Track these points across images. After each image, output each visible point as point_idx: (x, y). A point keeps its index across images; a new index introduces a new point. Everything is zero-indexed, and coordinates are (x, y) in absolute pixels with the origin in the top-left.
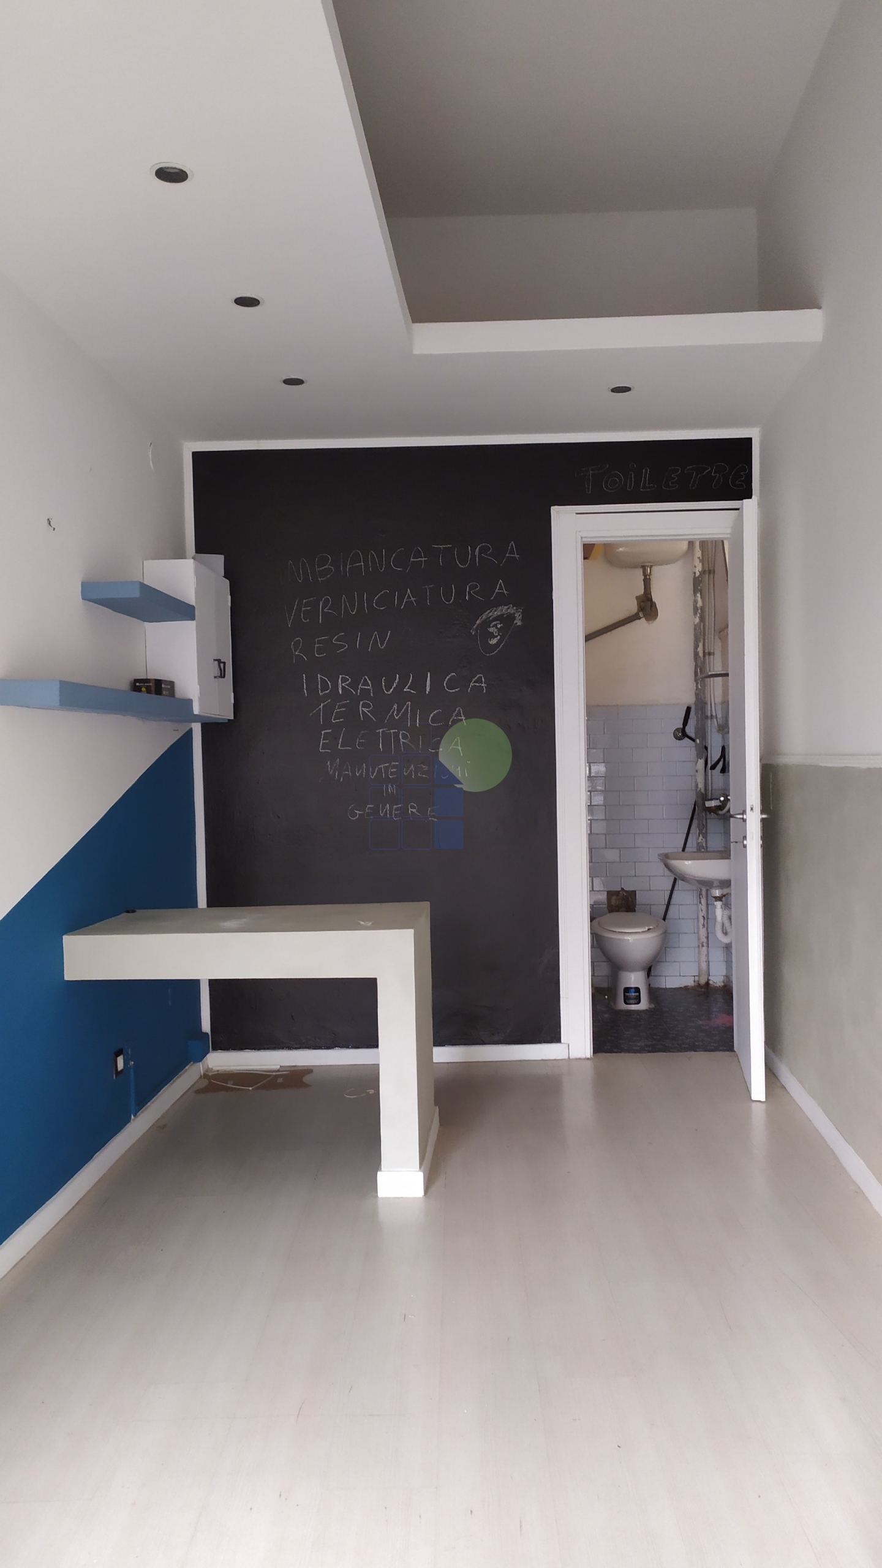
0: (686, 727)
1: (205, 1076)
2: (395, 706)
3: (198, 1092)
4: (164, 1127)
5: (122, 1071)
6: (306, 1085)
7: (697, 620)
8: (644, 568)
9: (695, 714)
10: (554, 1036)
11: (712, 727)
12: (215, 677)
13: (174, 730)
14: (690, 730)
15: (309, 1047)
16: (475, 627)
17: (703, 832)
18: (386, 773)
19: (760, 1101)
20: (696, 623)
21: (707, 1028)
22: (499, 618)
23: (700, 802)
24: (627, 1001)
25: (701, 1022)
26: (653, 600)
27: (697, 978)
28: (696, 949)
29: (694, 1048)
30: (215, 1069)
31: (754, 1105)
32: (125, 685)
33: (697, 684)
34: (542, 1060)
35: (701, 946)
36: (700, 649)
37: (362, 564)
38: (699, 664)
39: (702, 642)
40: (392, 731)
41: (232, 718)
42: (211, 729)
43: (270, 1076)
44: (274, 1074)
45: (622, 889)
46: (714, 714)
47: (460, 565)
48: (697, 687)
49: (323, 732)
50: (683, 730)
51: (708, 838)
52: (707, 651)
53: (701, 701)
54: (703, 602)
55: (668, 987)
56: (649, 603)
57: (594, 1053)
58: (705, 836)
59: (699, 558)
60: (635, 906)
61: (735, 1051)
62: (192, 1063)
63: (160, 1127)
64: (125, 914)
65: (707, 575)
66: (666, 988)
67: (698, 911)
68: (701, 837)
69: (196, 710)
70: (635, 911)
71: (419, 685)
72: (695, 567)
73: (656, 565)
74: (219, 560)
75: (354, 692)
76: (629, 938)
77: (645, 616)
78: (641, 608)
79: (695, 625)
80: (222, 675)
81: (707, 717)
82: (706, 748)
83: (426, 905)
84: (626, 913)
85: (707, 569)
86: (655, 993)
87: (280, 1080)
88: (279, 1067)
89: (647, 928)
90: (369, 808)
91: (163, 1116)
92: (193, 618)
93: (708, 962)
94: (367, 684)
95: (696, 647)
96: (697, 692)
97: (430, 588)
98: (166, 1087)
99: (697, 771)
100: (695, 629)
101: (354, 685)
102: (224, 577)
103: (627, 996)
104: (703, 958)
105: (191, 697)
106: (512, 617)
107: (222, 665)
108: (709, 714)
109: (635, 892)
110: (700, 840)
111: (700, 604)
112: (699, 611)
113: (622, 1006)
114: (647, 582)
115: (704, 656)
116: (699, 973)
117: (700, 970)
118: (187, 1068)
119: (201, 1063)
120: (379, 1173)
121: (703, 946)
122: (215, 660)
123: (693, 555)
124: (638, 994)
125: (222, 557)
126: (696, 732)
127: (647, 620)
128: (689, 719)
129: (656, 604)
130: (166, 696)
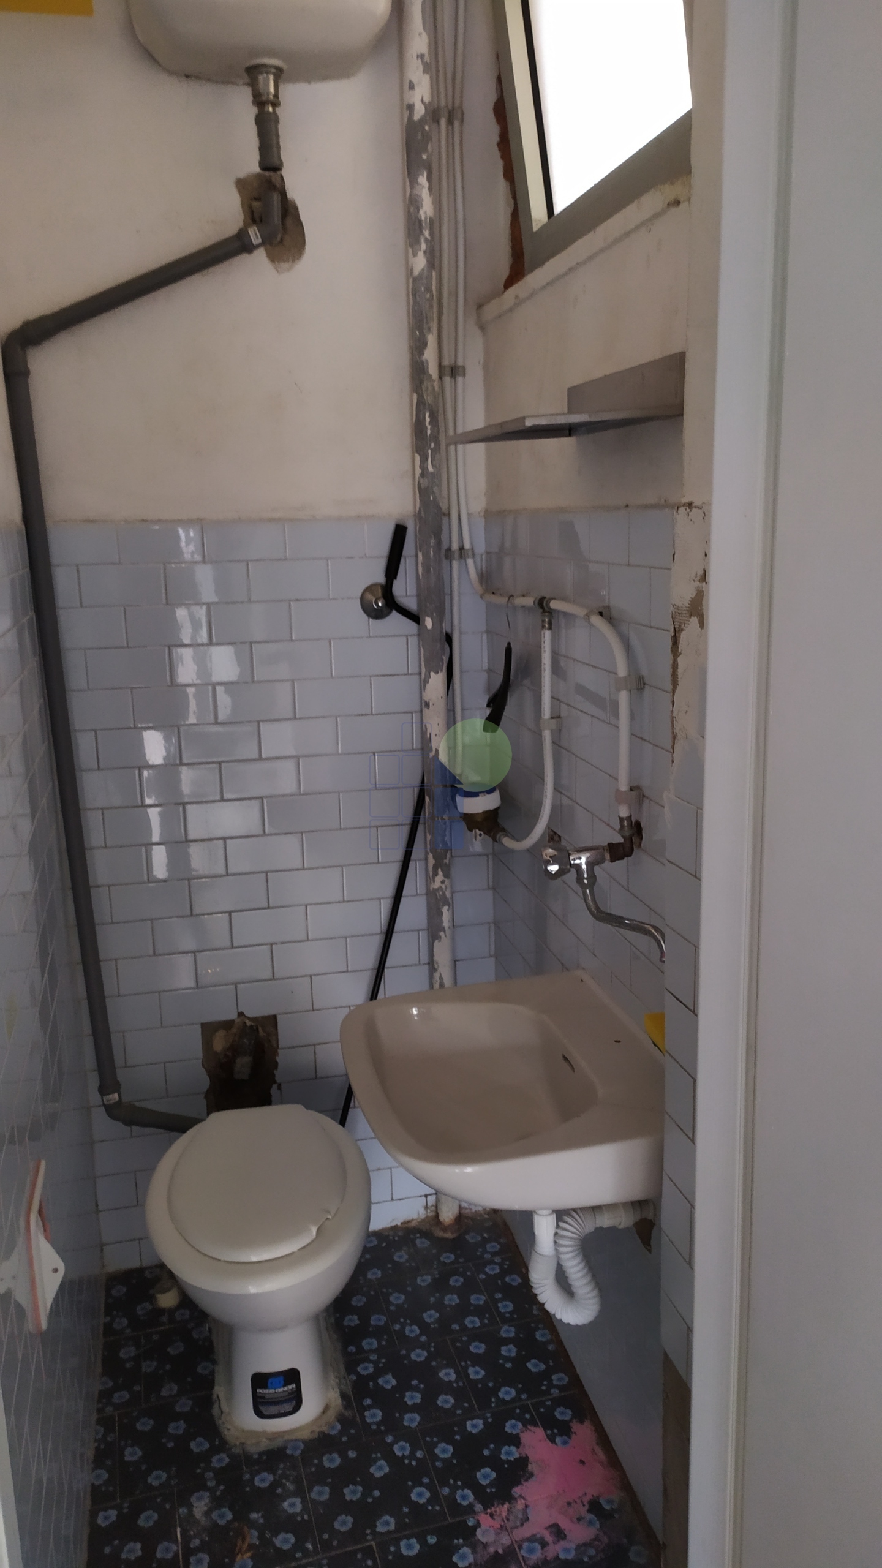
0: (395, 582)
7: (420, 262)
8: (255, 77)
9: (418, 545)
11: (463, 579)
14: (405, 590)
17: (442, 863)
20: (416, 273)
24: (262, 1409)
26: (291, 194)
33: (424, 460)
36: (429, 357)
38: (429, 399)
39: (433, 330)
45: (241, 1014)
46: (467, 546)
48: (424, 467)
50: (387, 591)
52: (446, 363)
53: (433, 513)
54: (436, 203)
56: (276, 198)
65: (445, 115)
68: (439, 876)
72: (412, 87)
73: (291, 74)
77: (268, 241)
78: (254, 217)
79: (415, 280)
81: (448, 554)
82: (449, 639)
85: (444, 93)
95: (418, 346)
96: (425, 483)
99: (426, 703)
100: (414, 291)
103: (264, 1396)
108: (455, 546)
109: (275, 1017)
110: (436, 885)
111: (426, 209)
112: (426, 233)
113: (245, 1424)
114: (268, 134)
115: (441, 378)
123: (404, 44)
124: (294, 1385)
126: (422, 596)
127: (273, 258)
128: (403, 560)
129: (296, 208)
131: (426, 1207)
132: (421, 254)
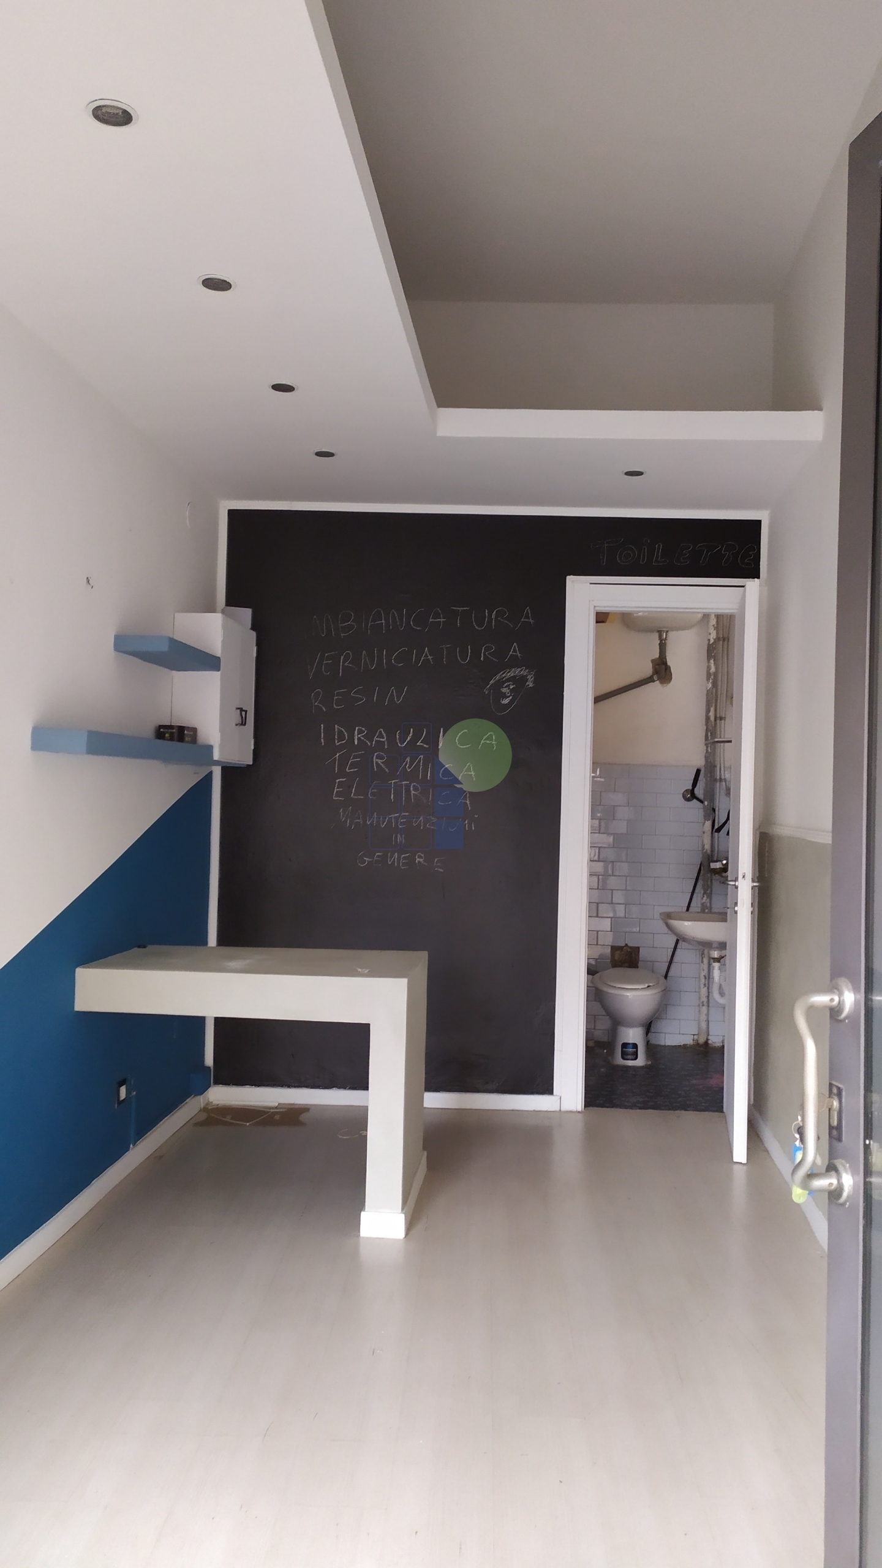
0: (696, 789)
1: (206, 1109)
2: (408, 759)
3: (197, 1124)
4: (161, 1157)
5: (123, 1100)
6: (302, 1124)
7: (710, 685)
8: (660, 632)
9: (704, 777)
10: (546, 1088)
11: (718, 790)
12: (236, 725)
13: (195, 773)
14: (699, 791)
15: (307, 1087)
16: (488, 686)
17: (708, 892)
18: (397, 823)
19: (741, 1163)
20: (708, 688)
21: (701, 1087)
22: (512, 679)
23: (705, 863)
24: (625, 1056)
25: (694, 1082)
26: (669, 664)
27: (696, 1037)
28: (697, 1008)
29: (685, 1107)
30: (216, 1102)
31: (736, 1167)
32: (149, 731)
33: (707, 747)
34: (534, 1111)
35: (701, 1005)
36: (712, 714)
37: (383, 621)
38: (710, 728)
39: (714, 706)
40: (404, 783)
41: (251, 763)
42: (230, 773)
43: (268, 1112)
44: (272, 1110)
45: (626, 945)
46: (723, 778)
47: (476, 627)
48: (707, 751)
49: (337, 781)
50: (692, 791)
51: (712, 900)
52: (718, 716)
53: (708, 765)
54: (717, 668)
55: (667, 1044)
56: (663, 666)
57: (585, 1107)
58: (710, 896)
59: (714, 625)
60: (638, 963)
61: (722, 1112)
62: (193, 1096)
63: (157, 1158)
64: (136, 948)
65: (721, 642)
66: (665, 1046)
67: (700, 971)
68: (705, 898)
69: (215, 756)
70: (638, 967)
71: (432, 739)
72: (710, 634)
73: (673, 631)
74: (246, 613)
75: (369, 744)
76: (628, 994)
77: (659, 679)
78: (656, 671)
79: (707, 691)
80: (243, 723)
81: (716, 780)
82: (714, 810)
84: (628, 969)
85: (721, 636)
86: (651, 1049)
87: (277, 1117)
88: (278, 1104)
89: (646, 986)
90: (378, 856)
92: (216, 668)
93: (708, 1022)
94: (381, 736)
95: (708, 711)
96: (707, 756)
97: (446, 648)
98: (166, 1118)
99: (704, 832)
100: (707, 694)
101: (370, 737)
102: (252, 629)
103: (625, 1051)
104: (703, 1017)
105: (212, 744)
106: (524, 679)
107: (243, 713)
108: (718, 778)
109: (639, 948)
110: (704, 901)
111: (713, 669)
112: (712, 677)
113: (620, 1061)
114: (662, 646)
115: (715, 720)
116: (700, 1032)
117: (699, 1028)
118: (187, 1100)
119: (202, 1096)
120: (363, 1214)
121: (703, 1005)
122: (238, 709)
123: (708, 622)
124: (635, 1050)
125: (251, 610)
126: (705, 795)
127: (661, 683)
128: (698, 781)
129: (670, 668)
130: (188, 742)
131: (693, 1040)
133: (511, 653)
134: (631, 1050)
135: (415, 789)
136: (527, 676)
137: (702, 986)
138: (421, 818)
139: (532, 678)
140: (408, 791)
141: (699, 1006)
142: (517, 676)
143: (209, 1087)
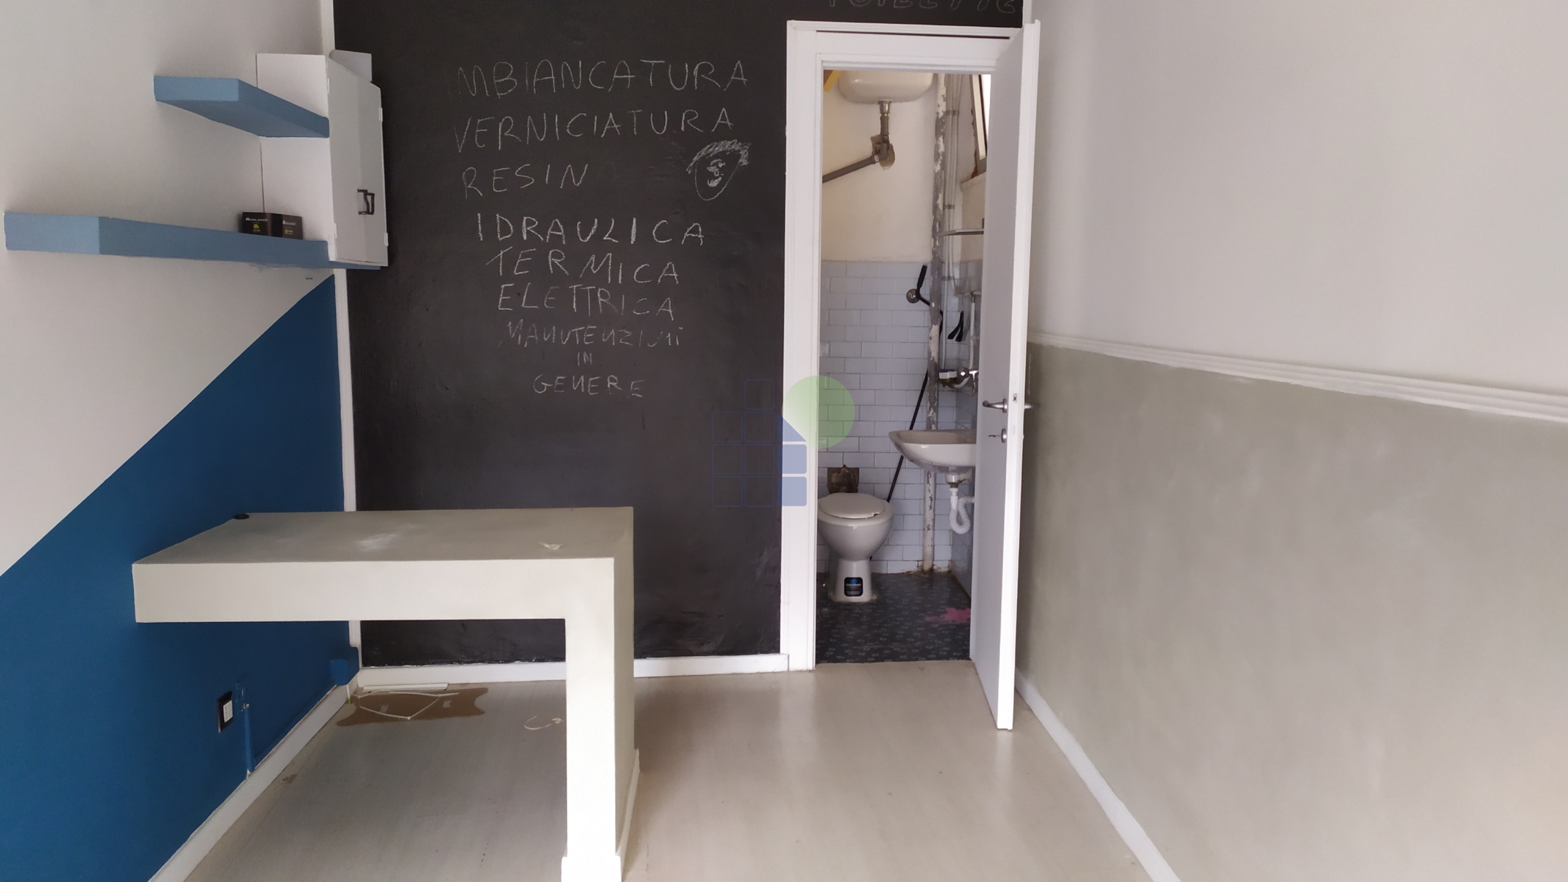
0: (921, 289)
1: (353, 699)
2: (593, 258)
3: (343, 723)
4: (293, 777)
5: (228, 722)
6: (479, 712)
7: (938, 168)
8: (881, 103)
9: (932, 275)
10: (771, 645)
11: (949, 288)
12: (360, 213)
13: (307, 279)
14: (925, 292)
15: (483, 661)
16: (691, 164)
17: (934, 405)
18: (581, 341)
19: (1006, 730)
20: (936, 171)
21: (936, 626)
22: (721, 155)
23: (933, 373)
24: (848, 592)
25: (928, 619)
26: (891, 142)
27: (920, 563)
28: (922, 532)
29: (925, 655)
30: (366, 689)
31: (1000, 733)
32: (229, 223)
33: (935, 240)
34: (758, 673)
35: (926, 529)
36: (940, 202)
37: (553, 77)
38: (939, 218)
39: (942, 192)
40: (588, 288)
41: (386, 265)
42: (358, 277)
43: (435, 698)
44: (440, 695)
45: (844, 466)
46: (951, 275)
47: (674, 87)
48: (935, 244)
49: (503, 286)
50: (917, 292)
51: (940, 415)
52: (946, 204)
53: (938, 262)
54: (946, 147)
55: (889, 572)
56: (885, 145)
57: (816, 663)
58: (936, 410)
59: (943, 96)
60: (858, 485)
61: (969, 659)
62: (335, 686)
63: (287, 779)
64: (233, 521)
65: (951, 116)
66: (887, 574)
67: (925, 491)
68: (932, 411)
69: (333, 256)
70: (859, 492)
71: (622, 232)
72: (939, 106)
73: (895, 102)
74: (364, 60)
75: (542, 239)
76: (850, 524)
77: (880, 160)
78: (877, 152)
79: (936, 174)
80: (370, 211)
81: (943, 278)
82: (942, 313)
83: (627, 513)
84: (850, 494)
85: (951, 109)
86: (878, 580)
87: (447, 704)
88: (446, 685)
89: (873, 514)
90: (560, 380)
91: (293, 762)
92: (325, 133)
93: (933, 546)
94: (557, 228)
95: (936, 198)
96: (935, 249)
97: (637, 113)
98: (297, 724)
99: (931, 338)
100: (935, 178)
101: (543, 229)
102: (373, 82)
103: (848, 587)
104: (929, 542)
105: (325, 237)
106: (735, 156)
107: (369, 198)
108: (946, 275)
109: (858, 469)
110: (930, 415)
111: (942, 149)
112: (941, 158)
113: (842, 597)
114: (884, 121)
115: (944, 209)
116: (923, 555)
117: (924, 554)
118: (328, 693)
119: (347, 685)
120: (564, 859)
121: (929, 529)
122: (359, 191)
123: (936, 93)
124: (860, 585)
125: (369, 56)
126: (931, 295)
127: (883, 165)
128: (924, 280)
129: (892, 147)
130: (288, 236)
131: (918, 566)
132: (938, 165)
133: (719, 121)
134: (855, 585)
135: (604, 295)
136: (739, 151)
137: (928, 508)
138: (613, 331)
139: (746, 153)
140: (594, 299)
141: (924, 529)
142: (727, 151)
143: (357, 672)
